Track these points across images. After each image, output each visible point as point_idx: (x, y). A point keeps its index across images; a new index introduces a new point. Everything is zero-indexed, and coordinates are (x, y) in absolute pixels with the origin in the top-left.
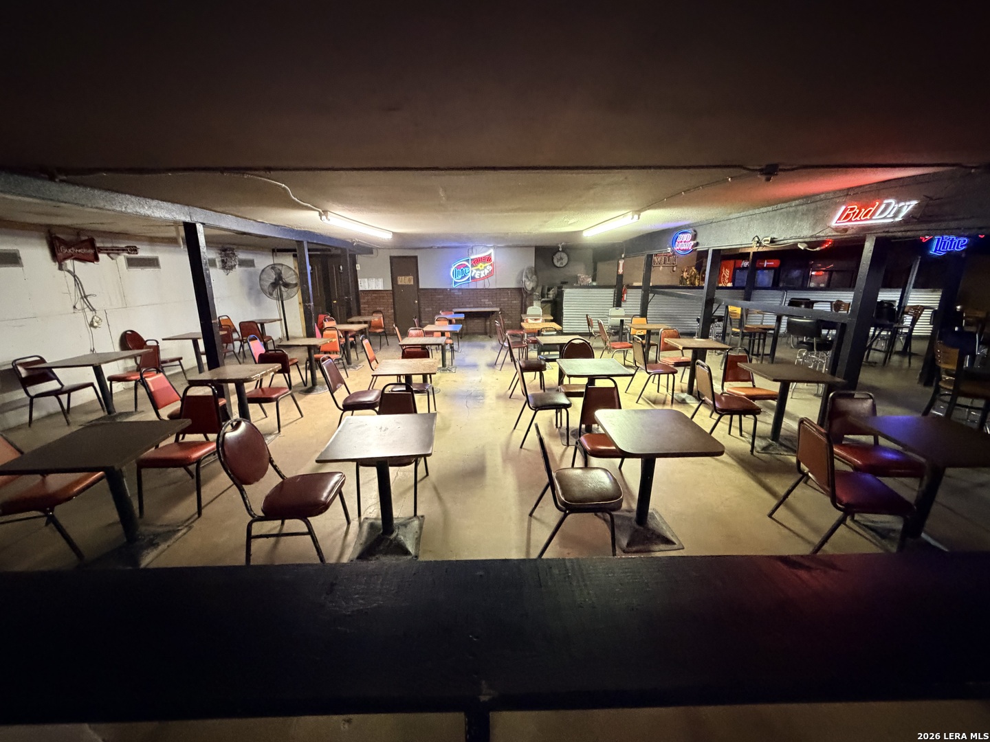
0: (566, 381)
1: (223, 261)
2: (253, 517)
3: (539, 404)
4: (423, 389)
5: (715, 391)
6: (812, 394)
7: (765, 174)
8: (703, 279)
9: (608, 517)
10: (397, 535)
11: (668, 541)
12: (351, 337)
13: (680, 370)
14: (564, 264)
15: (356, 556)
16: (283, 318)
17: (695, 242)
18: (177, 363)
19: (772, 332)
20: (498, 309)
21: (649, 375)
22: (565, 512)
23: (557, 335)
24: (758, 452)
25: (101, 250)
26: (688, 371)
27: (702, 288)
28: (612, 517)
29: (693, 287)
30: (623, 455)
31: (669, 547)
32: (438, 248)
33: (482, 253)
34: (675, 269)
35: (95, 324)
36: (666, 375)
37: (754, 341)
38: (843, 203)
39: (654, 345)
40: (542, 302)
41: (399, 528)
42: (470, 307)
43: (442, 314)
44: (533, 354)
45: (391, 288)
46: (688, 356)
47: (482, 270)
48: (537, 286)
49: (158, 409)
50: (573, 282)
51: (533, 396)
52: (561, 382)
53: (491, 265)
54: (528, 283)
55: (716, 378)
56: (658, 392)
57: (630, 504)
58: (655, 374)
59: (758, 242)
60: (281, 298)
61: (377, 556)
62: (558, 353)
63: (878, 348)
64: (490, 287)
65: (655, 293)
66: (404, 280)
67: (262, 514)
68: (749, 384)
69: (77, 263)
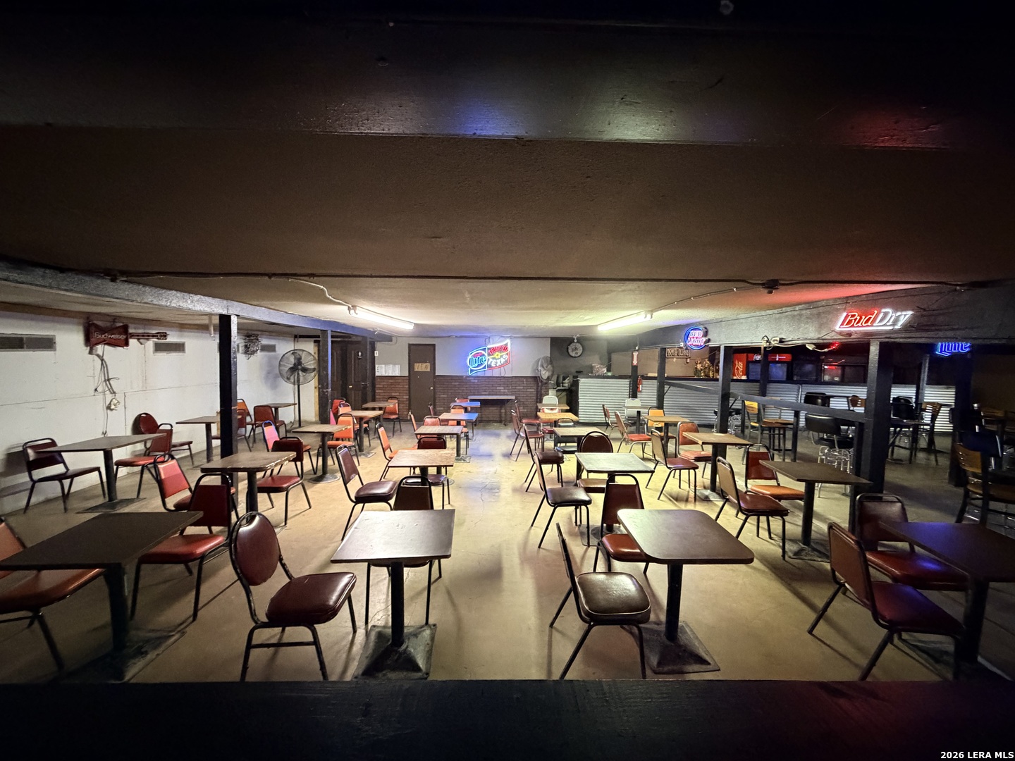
0: (584, 475)
1: (246, 346)
2: (256, 622)
3: (559, 500)
4: (437, 481)
5: (738, 487)
6: (839, 493)
7: (768, 288)
8: (717, 371)
9: (635, 630)
10: (407, 647)
11: (702, 661)
12: (365, 423)
13: (701, 465)
14: (579, 354)
15: (361, 672)
16: (297, 402)
17: (707, 338)
18: (187, 447)
19: (791, 426)
20: (513, 398)
21: (669, 471)
22: (590, 624)
23: (574, 426)
24: (790, 557)
25: (132, 336)
26: (709, 466)
27: (717, 380)
28: (639, 629)
29: (708, 379)
30: (648, 559)
31: (704, 667)
32: (456, 337)
33: (500, 342)
34: (688, 360)
35: (113, 407)
36: (687, 471)
37: (774, 437)
38: (845, 310)
39: (673, 438)
40: (558, 391)
41: (409, 639)
42: (485, 395)
43: (458, 402)
44: (549, 444)
45: (407, 375)
46: (708, 450)
47: (498, 359)
48: (552, 375)
49: (166, 498)
50: (589, 372)
51: (552, 490)
52: (579, 476)
53: (507, 354)
54: (543, 372)
55: (739, 474)
56: (680, 487)
57: (659, 615)
58: (675, 470)
59: (767, 342)
60: (298, 383)
61: (384, 672)
62: (576, 444)
63: (902, 445)
64: (506, 376)
65: (671, 385)
66: (421, 367)
67: (265, 620)
68: (773, 483)
69: (107, 347)
